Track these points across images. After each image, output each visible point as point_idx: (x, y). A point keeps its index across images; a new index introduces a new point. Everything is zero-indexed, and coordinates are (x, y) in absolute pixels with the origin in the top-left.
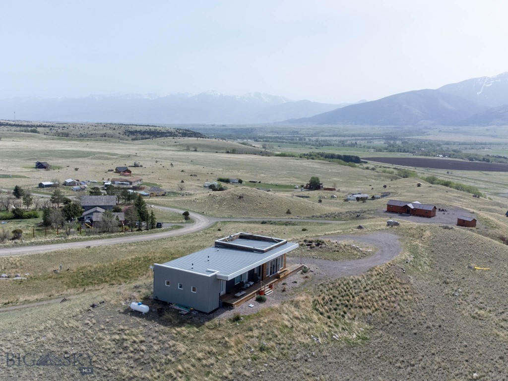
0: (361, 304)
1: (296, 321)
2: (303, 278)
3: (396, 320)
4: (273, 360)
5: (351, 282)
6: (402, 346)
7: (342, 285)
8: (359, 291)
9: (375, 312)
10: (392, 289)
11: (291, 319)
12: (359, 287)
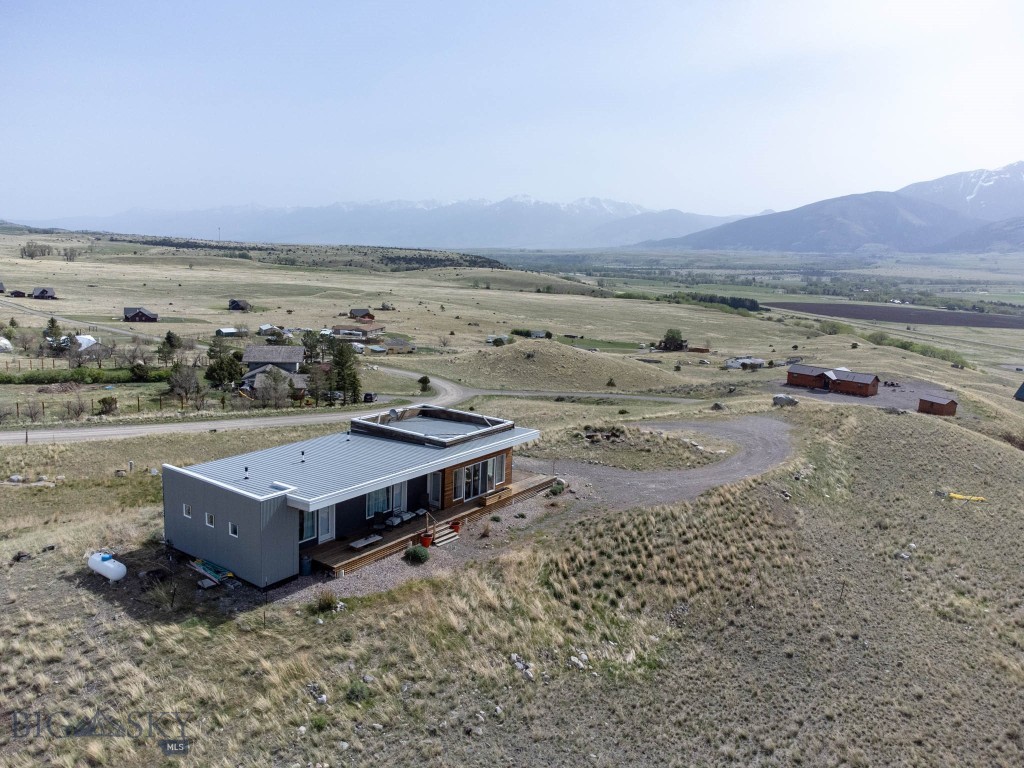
0: (664, 573)
1: (484, 613)
2: (546, 506)
3: (744, 618)
4: (374, 728)
5: (653, 519)
6: (750, 691)
7: (629, 527)
8: (668, 540)
9: (698, 596)
10: (750, 539)
11: (474, 610)
12: (669, 531)
